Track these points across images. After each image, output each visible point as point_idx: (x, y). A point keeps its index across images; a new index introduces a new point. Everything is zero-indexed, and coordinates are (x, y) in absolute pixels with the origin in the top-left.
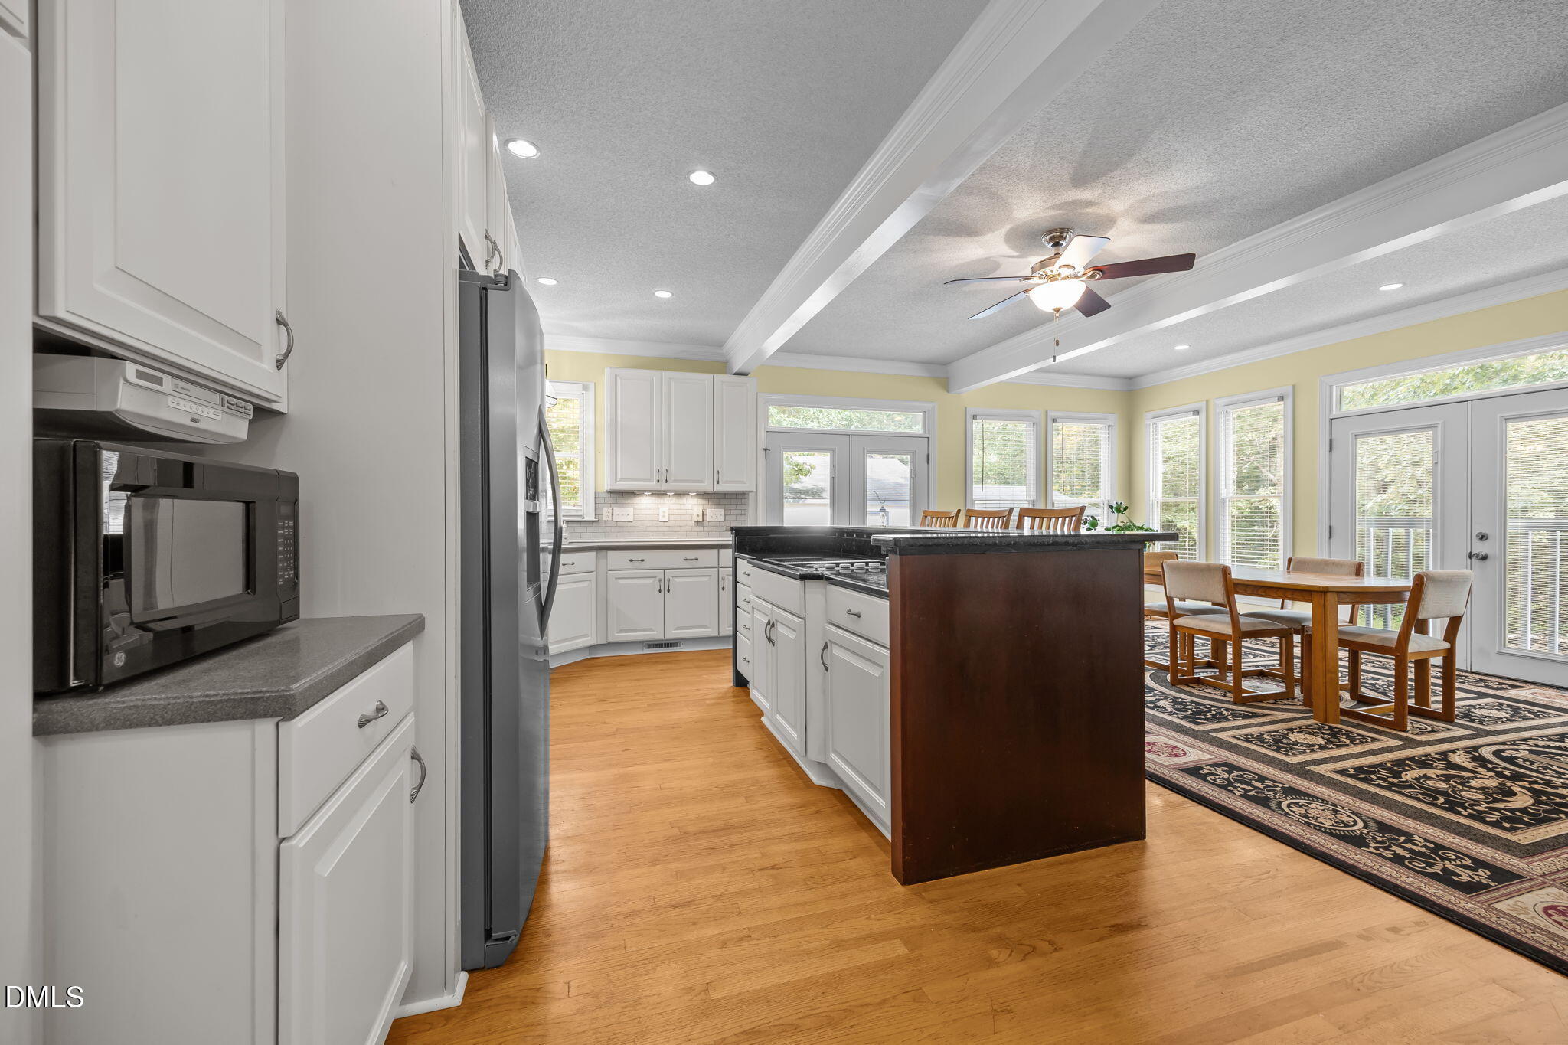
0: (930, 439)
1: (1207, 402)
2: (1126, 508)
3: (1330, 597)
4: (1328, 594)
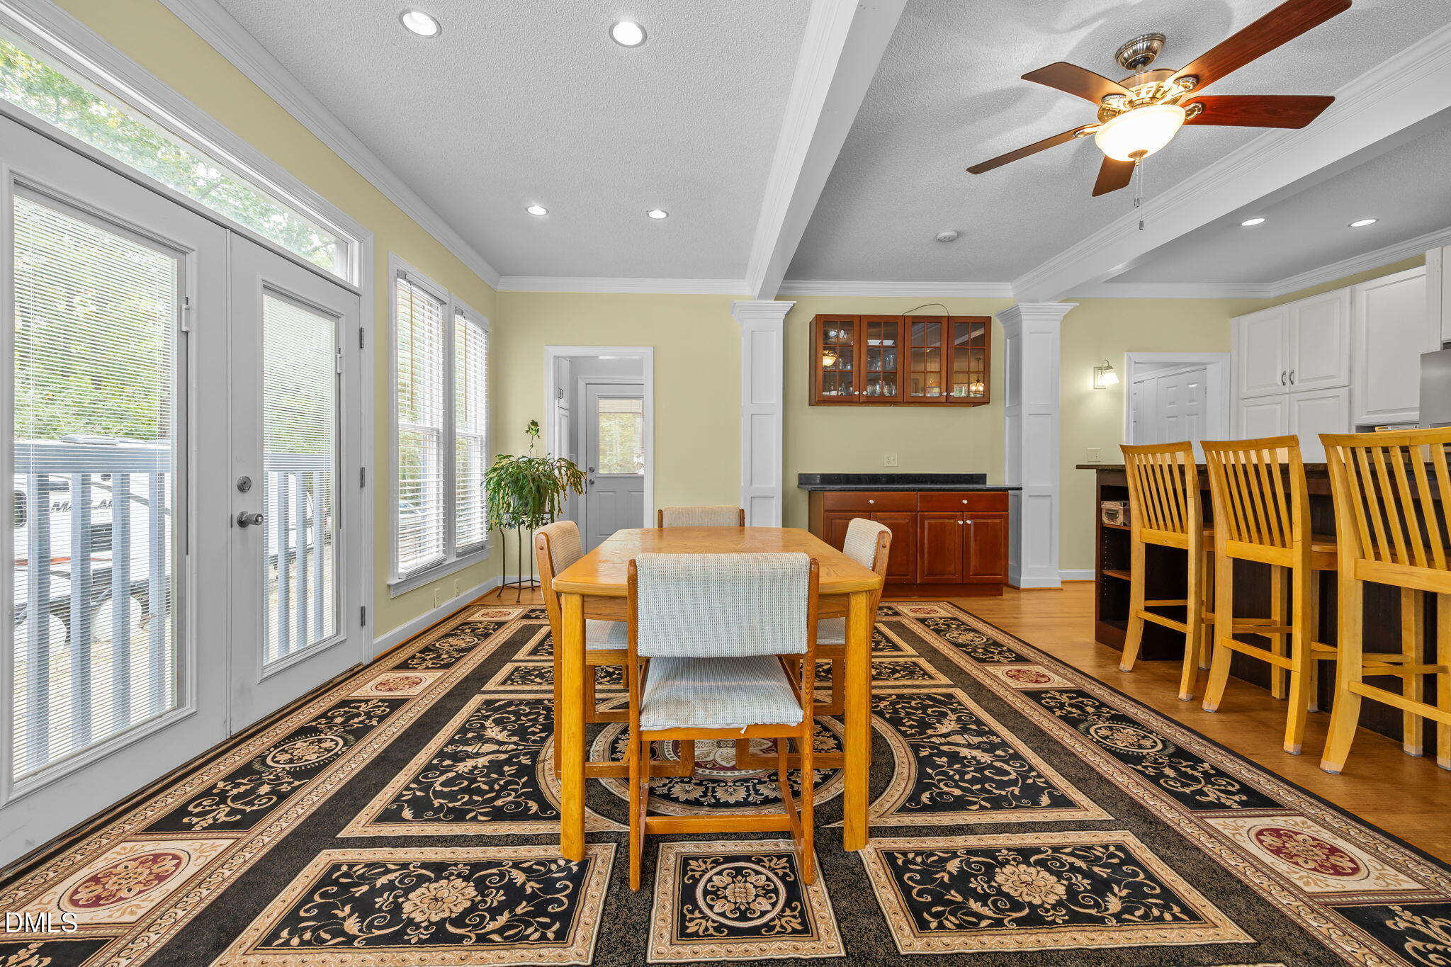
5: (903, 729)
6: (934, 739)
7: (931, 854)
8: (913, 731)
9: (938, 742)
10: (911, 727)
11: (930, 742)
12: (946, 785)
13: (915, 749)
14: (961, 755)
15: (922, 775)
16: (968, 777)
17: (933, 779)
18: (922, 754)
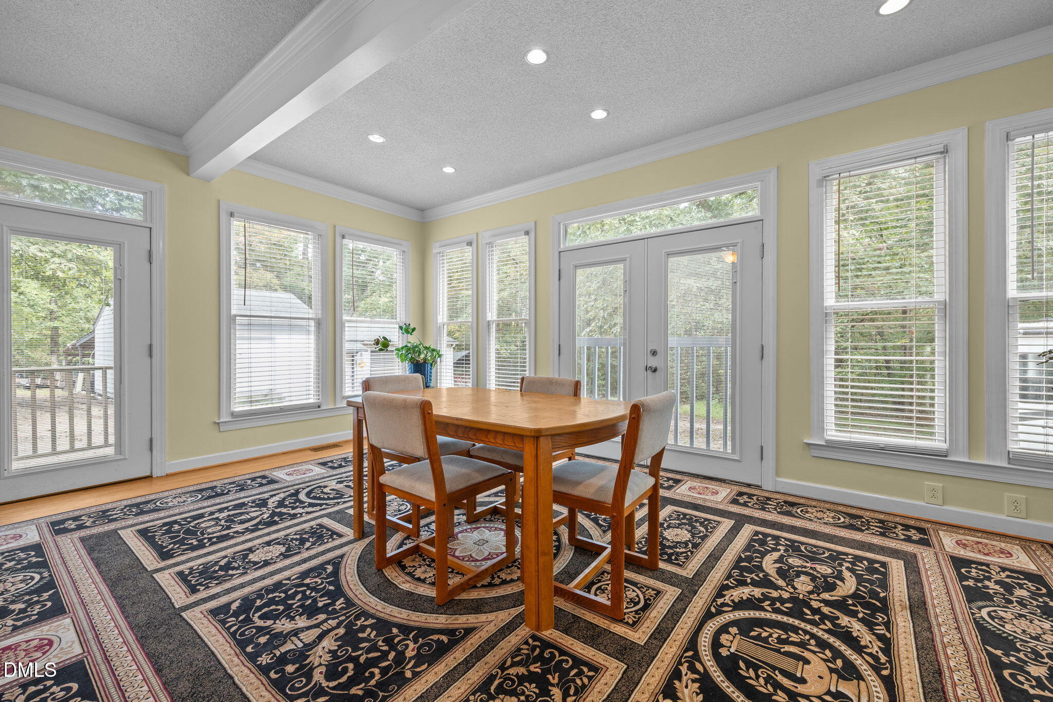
0: (153, 229)
1: (477, 234)
2: (414, 330)
3: (544, 443)
4: (542, 440)
5: (371, 621)
6: (333, 623)
7: (319, 545)
8: (359, 623)
9: (329, 622)
10: (363, 629)
11: (337, 618)
12: (316, 582)
13: (349, 603)
14: (304, 617)
15: (337, 583)
16: (299, 596)
17: (326, 582)
18: (342, 600)
